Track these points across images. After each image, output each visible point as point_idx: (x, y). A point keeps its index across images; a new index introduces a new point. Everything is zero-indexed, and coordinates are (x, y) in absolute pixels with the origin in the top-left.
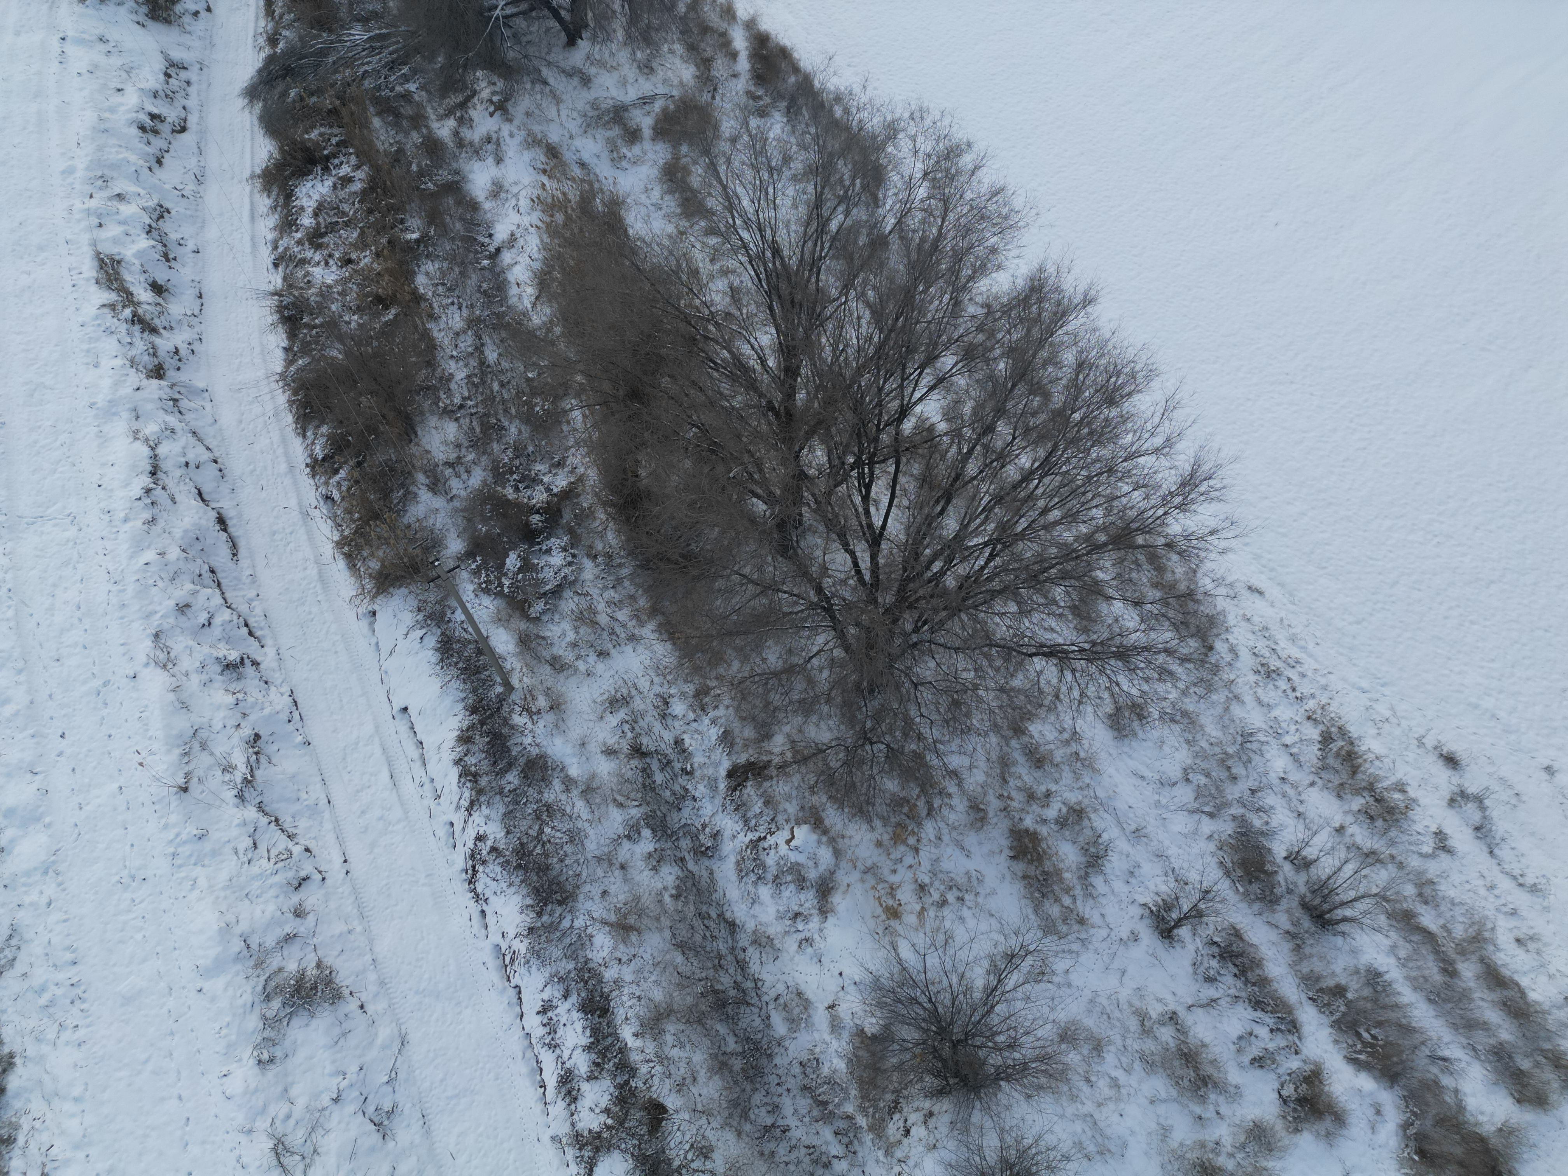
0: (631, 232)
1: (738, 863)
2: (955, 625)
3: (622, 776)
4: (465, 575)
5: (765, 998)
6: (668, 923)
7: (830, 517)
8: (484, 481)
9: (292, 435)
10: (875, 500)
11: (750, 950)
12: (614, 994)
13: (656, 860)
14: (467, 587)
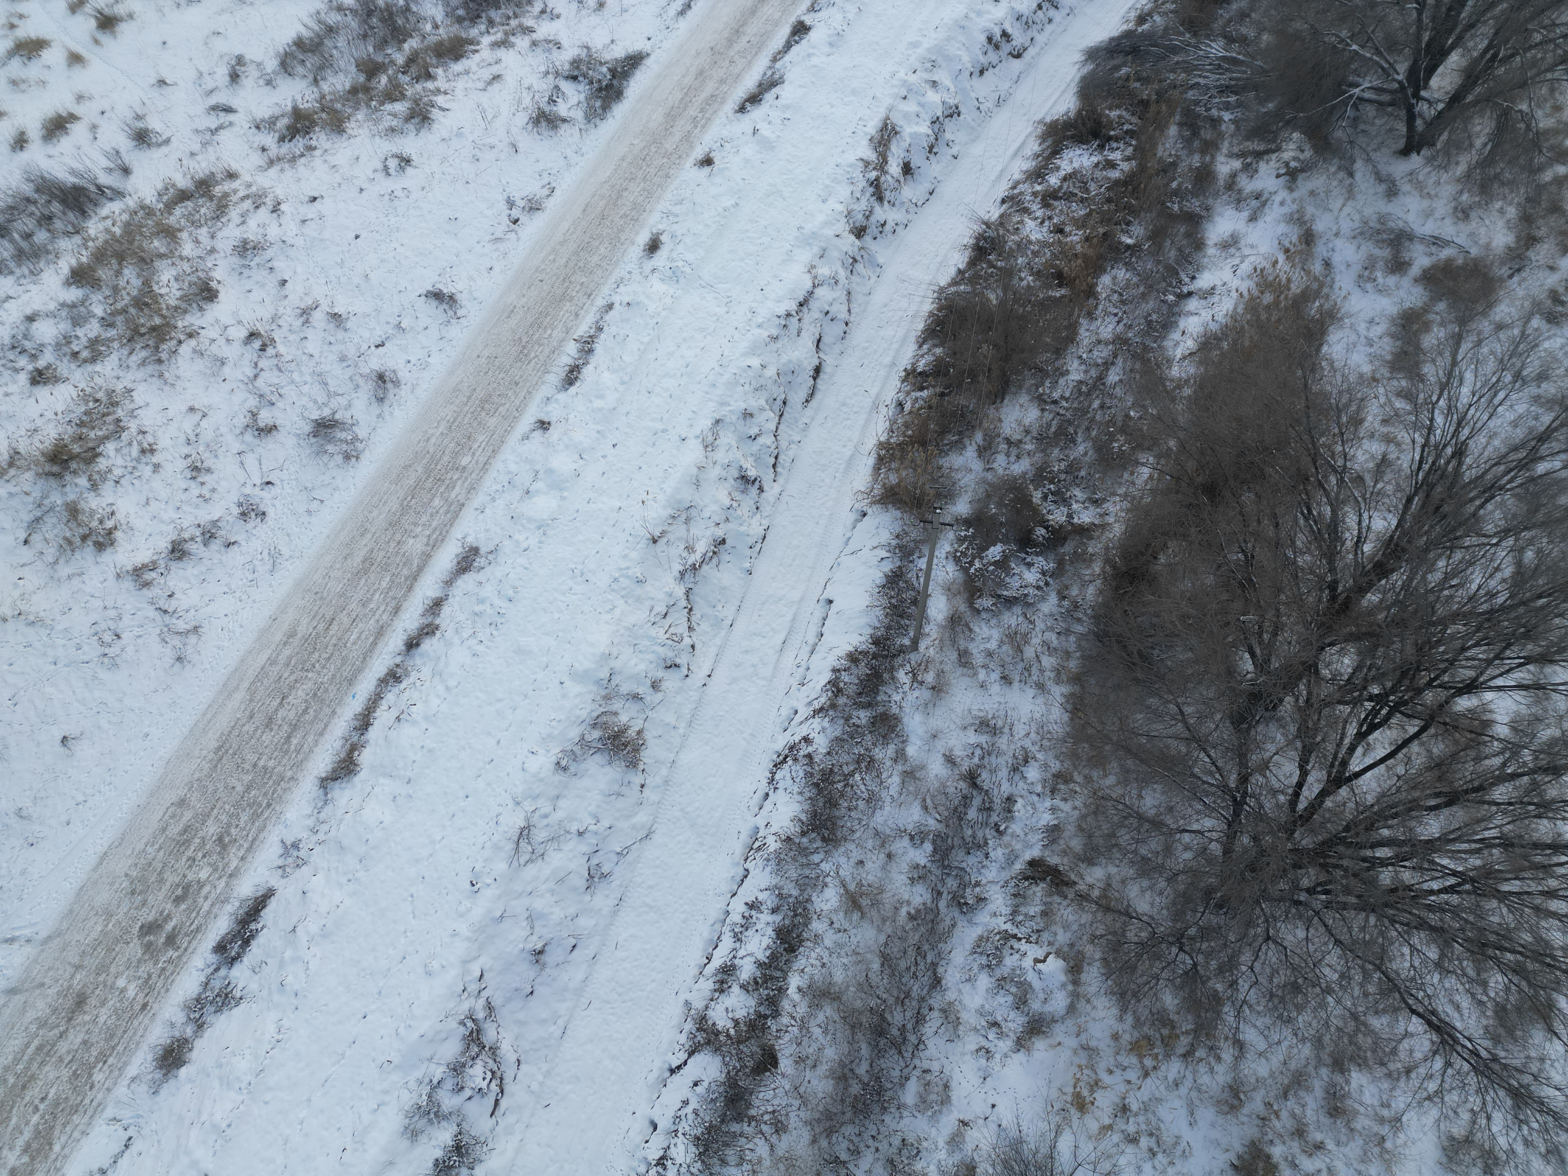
0: (1325, 349)
1: (981, 938)
2: (1357, 920)
3: (945, 787)
4: (951, 535)
5: (917, 1062)
6: (889, 931)
7: (1310, 724)
8: (1025, 474)
9: (913, 339)
10: (1368, 744)
11: (935, 1014)
12: (808, 944)
13: (918, 875)
14: (945, 545)
